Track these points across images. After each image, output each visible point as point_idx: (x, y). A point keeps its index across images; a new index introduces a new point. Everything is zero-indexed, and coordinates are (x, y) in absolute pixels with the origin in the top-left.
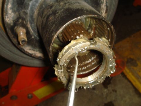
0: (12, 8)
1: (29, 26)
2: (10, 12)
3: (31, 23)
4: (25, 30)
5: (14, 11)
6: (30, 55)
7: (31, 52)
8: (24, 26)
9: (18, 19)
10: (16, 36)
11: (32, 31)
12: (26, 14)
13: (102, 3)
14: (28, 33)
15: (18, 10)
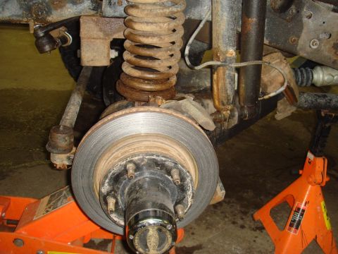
0: (108, 183)
1: (119, 198)
2: (106, 185)
3: (121, 196)
4: (114, 201)
5: (109, 185)
6: (115, 222)
7: (116, 219)
8: (115, 197)
9: (111, 191)
10: (106, 203)
11: (120, 202)
12: (118, 188)
13: (189, 190)
14: (117, 203)
15: (113, 185)
